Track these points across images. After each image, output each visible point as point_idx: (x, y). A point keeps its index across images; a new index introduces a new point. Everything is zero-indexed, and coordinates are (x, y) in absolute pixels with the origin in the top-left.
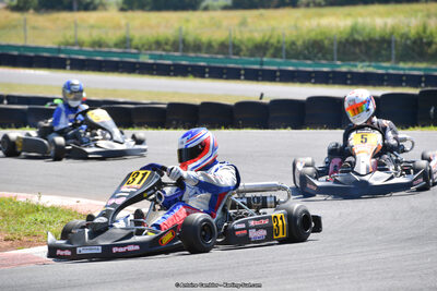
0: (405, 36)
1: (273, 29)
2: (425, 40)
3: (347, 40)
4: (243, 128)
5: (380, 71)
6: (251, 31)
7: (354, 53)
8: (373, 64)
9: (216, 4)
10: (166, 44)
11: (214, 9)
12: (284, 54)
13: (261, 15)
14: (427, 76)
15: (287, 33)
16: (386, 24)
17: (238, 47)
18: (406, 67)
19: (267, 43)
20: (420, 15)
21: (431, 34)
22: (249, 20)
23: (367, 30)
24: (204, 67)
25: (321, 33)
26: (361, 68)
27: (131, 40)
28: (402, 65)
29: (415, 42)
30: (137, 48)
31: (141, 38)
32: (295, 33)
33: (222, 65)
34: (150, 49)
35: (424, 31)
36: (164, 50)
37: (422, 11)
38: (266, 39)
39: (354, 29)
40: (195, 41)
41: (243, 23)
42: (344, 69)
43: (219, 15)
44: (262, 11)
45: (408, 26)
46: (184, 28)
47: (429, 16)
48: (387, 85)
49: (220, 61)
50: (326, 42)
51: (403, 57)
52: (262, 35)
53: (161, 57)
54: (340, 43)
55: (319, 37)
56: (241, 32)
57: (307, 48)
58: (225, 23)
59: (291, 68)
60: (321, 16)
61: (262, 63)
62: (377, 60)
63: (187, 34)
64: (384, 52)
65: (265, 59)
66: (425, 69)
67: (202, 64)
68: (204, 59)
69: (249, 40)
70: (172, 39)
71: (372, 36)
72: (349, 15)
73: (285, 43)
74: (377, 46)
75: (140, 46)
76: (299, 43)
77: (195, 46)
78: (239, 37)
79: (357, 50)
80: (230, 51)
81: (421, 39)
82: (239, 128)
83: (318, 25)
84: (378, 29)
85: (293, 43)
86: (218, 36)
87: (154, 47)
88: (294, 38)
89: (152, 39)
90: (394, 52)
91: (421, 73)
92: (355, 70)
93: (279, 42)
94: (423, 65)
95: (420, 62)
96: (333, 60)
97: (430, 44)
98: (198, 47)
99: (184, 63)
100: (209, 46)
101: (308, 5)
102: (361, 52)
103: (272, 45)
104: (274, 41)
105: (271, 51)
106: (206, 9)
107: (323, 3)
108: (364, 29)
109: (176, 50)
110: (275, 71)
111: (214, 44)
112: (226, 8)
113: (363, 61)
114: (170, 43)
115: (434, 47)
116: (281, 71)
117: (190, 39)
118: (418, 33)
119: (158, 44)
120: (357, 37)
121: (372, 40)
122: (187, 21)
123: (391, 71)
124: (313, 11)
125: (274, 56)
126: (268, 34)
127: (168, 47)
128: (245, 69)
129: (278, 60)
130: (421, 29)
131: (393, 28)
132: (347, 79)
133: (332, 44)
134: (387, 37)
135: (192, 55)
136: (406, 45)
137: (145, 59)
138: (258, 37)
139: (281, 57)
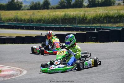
0: (79, 17)
1: (43, 15)
2: (85, 18)
3: (63, 18)
4: (38, 43)
5: (73, 27)
6: (36, 16)
7: (65, 22)
8: (71, 25)
9: (25, 8)
10: (12, 20)
11: (25, 10)
12: (46, 22)
13: (38, 11)
14: (86, 28)
15: (47, 16)
16: (74, 14)
17: (33, 20)
18: (80, 26)
19: (41, 19)
20: (83, 11)
21: (86, 17)
22: (35, 13)
23: (69, 15)
24: (24, 26)
25: (56, 16)
26: (68, 26)
27: (2, 19)
28: (79, 25)
29: (82, 19)
30: (3, 21)
31: (4, 18)
32: (49, 16)
33: (29, 26)
34: (7, 21)
35: (85, 16)
36: (11, 22)
37: (83, 10)
38: (41, 18)
39: (65, 15)
40: (20, 19)
41: (34, 14)
42: (63, 26)
43: (26, 11)
44: (39, 10)
45: (80, 14)
46: (17, 15)
47: (85, 11)
48: (75, 31)
49: (28, 24)
50: (58, 19)
51: (79, 23)
52: (39, 17)
53: (11, 24)
54: (62, 19)
55: (56, 18)
56: (33, 16)
57: (52, 21)
58: (29, 14)
59: (48, 26)
60: (56, 11)
61: (40, 25)
62: (72, 24)
63: (18, 17)
64: (73, 22)
65: (41, 24)
66: (85, 26)
67: (23, 25)
68: (23, 24)
69: (36, 18)
70: (13, 18)
71: (70, 17)
72: (63, 11)
73: (46, 19)
74: (72, 20)
75: (4, 20)
76: (50, 19)
77: (20, 20)
78: (33, 18)
79: (66, 21)
80: (31, 22)
81: (84, 18)
82: (37, 43)
83: (55, 14)
84: (72, 15)
85: (48, 19)
86: (27, 17)
87: (8, 20)
88: (49, 18)
89: (8, 19)
90: (76, 22)
91: (84, 27)
92: (66, 27)
93: (44, 19)
94: (85, 25)
95: (84, 24)
96: (60, 24)
97: (86, 19)
98: (21, 20)
99: (18, 25)
100: (24, 20)
101: (51, 9)
102: (67, 22)
103: (42, 20)
104: (43, 19)
105: (42, 22)
106: (23, 10)
107: (56, 8)
108: (68, 15)
109: (15, 22)
110: (44, 27)
111: (26, 19)
112: (28, 9)
113: (68, 24)
114: (13, 20)
115: (87, 20)
116: (45, 27)
117: (19, 18)
118: (83, 16)
119: (10, 20)
120: (66, 17)
121: (70, 18)
122: (17, 13)
123: (76, 27)
124: (53, 10)
125: (43, 23)
126: (41, 17)
127: (13, 21)
128: (35, 27)
129: (44, 24)
130: (84, 15)
131: (76, 15)
132: (64, 29)
133: (59, 19)
134: (74, 17)
135: (20, 23)
136: (80, 19)
137: (6, 24)
138: (38, 18)
139: (45, 23)
